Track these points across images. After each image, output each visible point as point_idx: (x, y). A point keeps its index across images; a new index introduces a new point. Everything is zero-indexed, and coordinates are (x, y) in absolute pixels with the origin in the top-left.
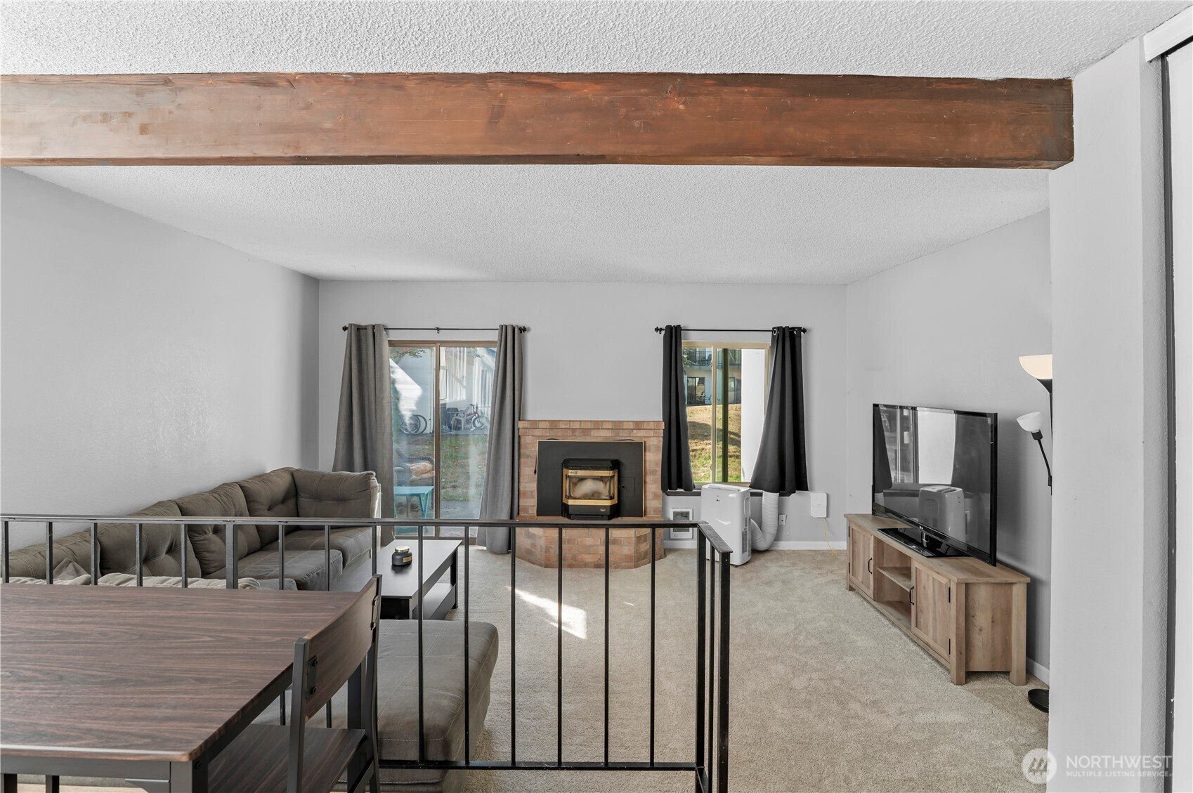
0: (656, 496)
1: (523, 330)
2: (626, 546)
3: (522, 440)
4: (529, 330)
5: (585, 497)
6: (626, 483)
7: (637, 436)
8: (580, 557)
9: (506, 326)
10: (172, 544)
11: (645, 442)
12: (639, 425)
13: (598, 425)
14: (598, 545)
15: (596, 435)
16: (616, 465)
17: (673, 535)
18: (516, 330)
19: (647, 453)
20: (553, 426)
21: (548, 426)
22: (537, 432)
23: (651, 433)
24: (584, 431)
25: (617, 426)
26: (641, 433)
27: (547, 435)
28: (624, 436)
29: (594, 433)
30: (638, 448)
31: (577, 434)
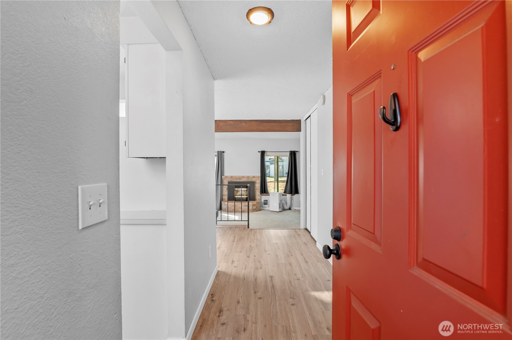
0: (259, 196)
1: (223, 152)
3: (223, 181)
5: (240, 195)
6: (251, 192)
7: (254, 180)
9: (219, 151)
11: (256, 181)
12: (254, 177)
13: (243, 177)
17: (264, 206)
18: (222, 152)
19: (256, 184)
20: (232, 177)
21: (230, 177)
22: (227, 179)
23: (257, 179)
24: (240, 178)
25: (248, 177)
26: (255, 179)
27: (230, 180)
28: (250, 180)
29: (242, 179)
30: (253, 183)
31: (238, 179)
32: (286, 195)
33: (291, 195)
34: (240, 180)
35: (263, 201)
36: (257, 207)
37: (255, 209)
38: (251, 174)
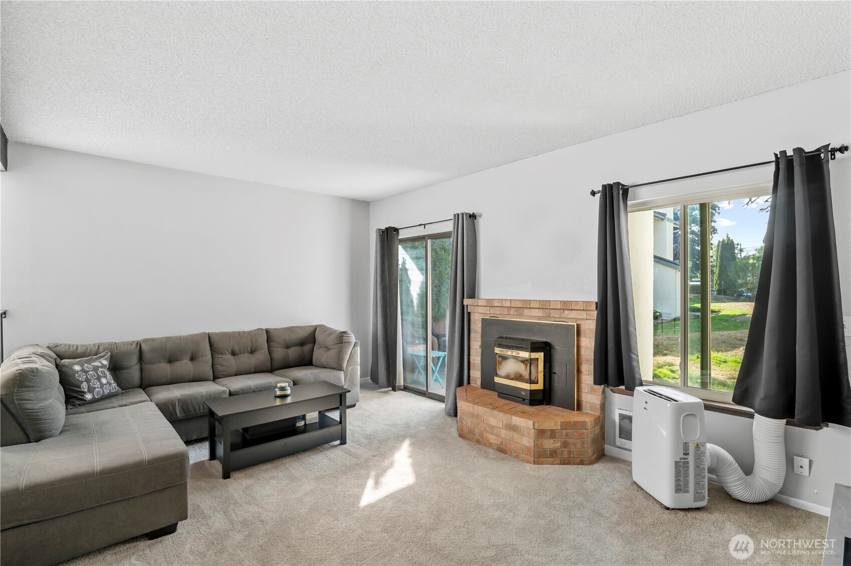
0: (592, 391)
1: (473, 217)
2: (526, 436)
3: (472, 317)
4: (480, 216)
5: (508, 377)
6: (557, 369)
7: (570, 319)
8: (485, 435)
9: (458, 215)
10: (193, 356)
11: (578, 326)
13: (526, 305)
14: (500, 428)
15: (528, 314)
16: (546, 348)
17: (620, 441)
22: (485, 310)
23: (584, 315)
25: (544, 305)
26: (573, 315)
27: (490, 315)
28: (555, 317)
29: (526, 312)
32: (751, 416)
33: (787, 424)
34: (521, 315)
35: (617, 419)
36: (565, 444)
37: (553, 453)
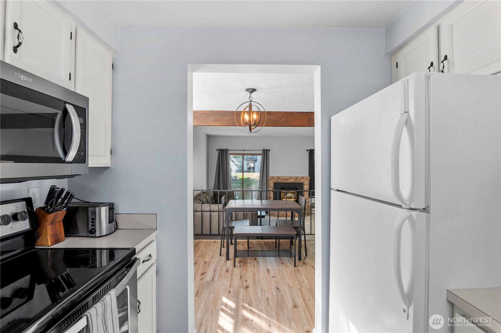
3: (269, 182)
4: (271, 150)
5: (288, 198)
9: (265, 149)
11: (304, 183)
12: (302, 178)
13: (291, 178)
16: (296, 189)
18: (267, 150)
19: (305, 186)
20: (278, 178)
21: (276, 178)
22: (273, 180)
23: (306, 180)
24: (287, 179)
25: (296, 178)
26: (303, 180)
27: (276, 181)
28: (298, 181)
29: (289, 180)
30: (302, 184)
31: (285, 180)
34: (287, 181)
36: (307, 211)
38: (300, 175)
